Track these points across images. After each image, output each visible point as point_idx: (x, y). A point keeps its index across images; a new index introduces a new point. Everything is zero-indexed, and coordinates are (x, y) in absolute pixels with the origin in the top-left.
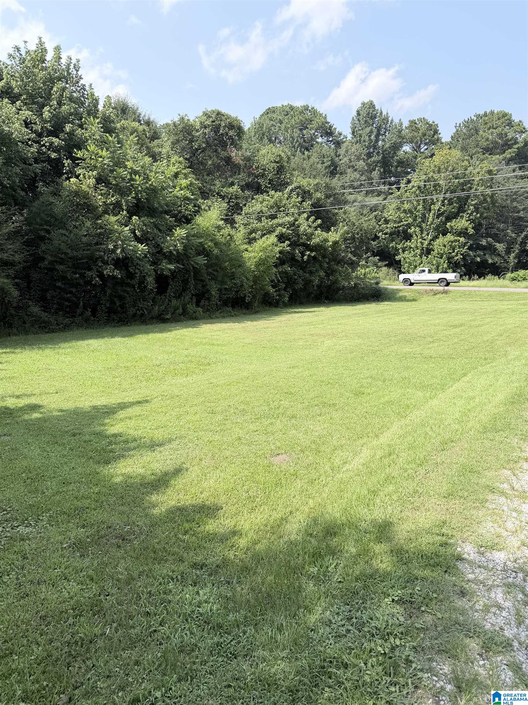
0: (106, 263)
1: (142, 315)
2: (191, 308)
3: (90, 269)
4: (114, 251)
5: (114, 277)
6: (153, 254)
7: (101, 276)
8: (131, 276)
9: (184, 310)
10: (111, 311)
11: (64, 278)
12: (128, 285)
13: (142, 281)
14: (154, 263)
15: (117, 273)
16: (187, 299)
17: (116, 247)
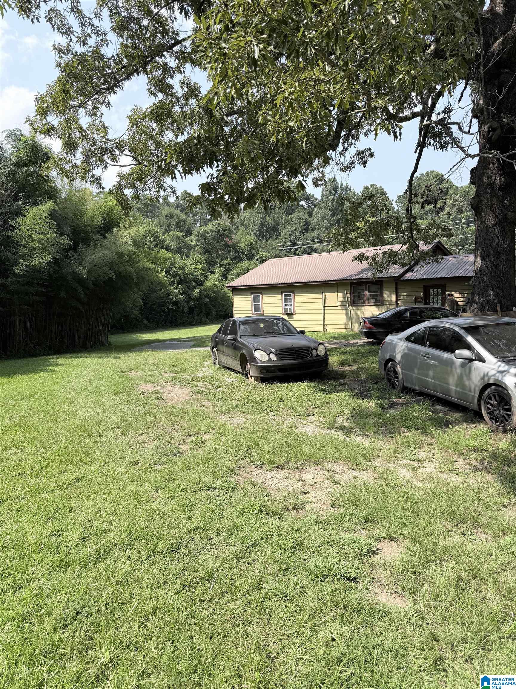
0: (170, 304)
1: (183, 323)
2: (203, 320)
3: (164, 306)
4: (172, 299)
5: (173, 309)
6: (187, 299)
7: (168, 308)
8: (179, 308)
9: (201, 320)
10: (171, 322)
11: (155, 310)
12: (178, 311)
13: (183, 310)
14: (187, 302)
15: (174, 307)
16: (202, 316)
17: (173, 298)
